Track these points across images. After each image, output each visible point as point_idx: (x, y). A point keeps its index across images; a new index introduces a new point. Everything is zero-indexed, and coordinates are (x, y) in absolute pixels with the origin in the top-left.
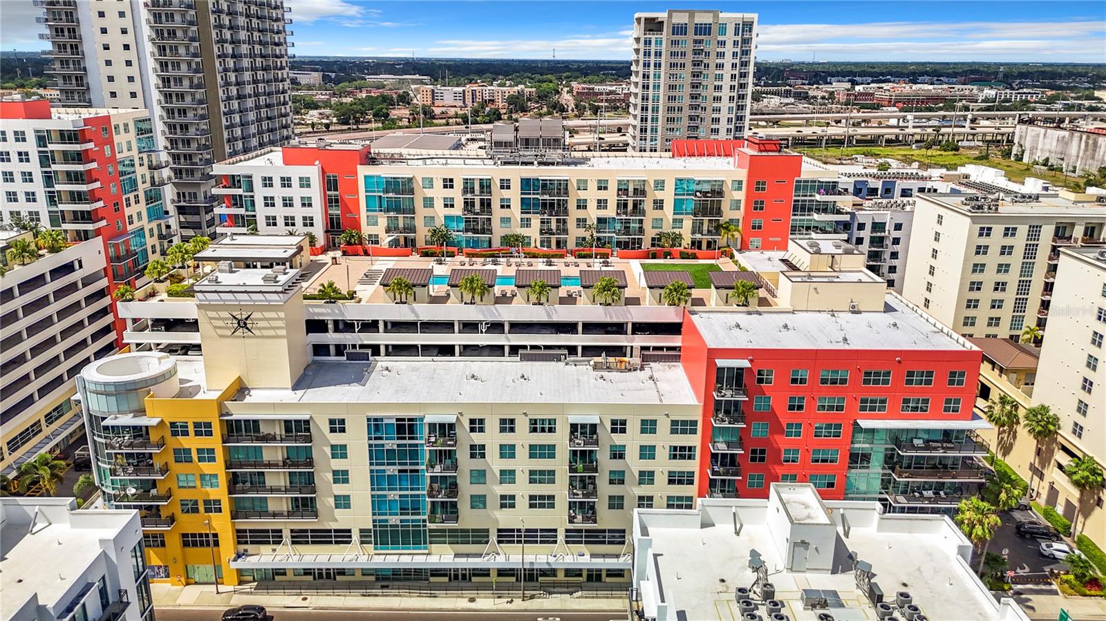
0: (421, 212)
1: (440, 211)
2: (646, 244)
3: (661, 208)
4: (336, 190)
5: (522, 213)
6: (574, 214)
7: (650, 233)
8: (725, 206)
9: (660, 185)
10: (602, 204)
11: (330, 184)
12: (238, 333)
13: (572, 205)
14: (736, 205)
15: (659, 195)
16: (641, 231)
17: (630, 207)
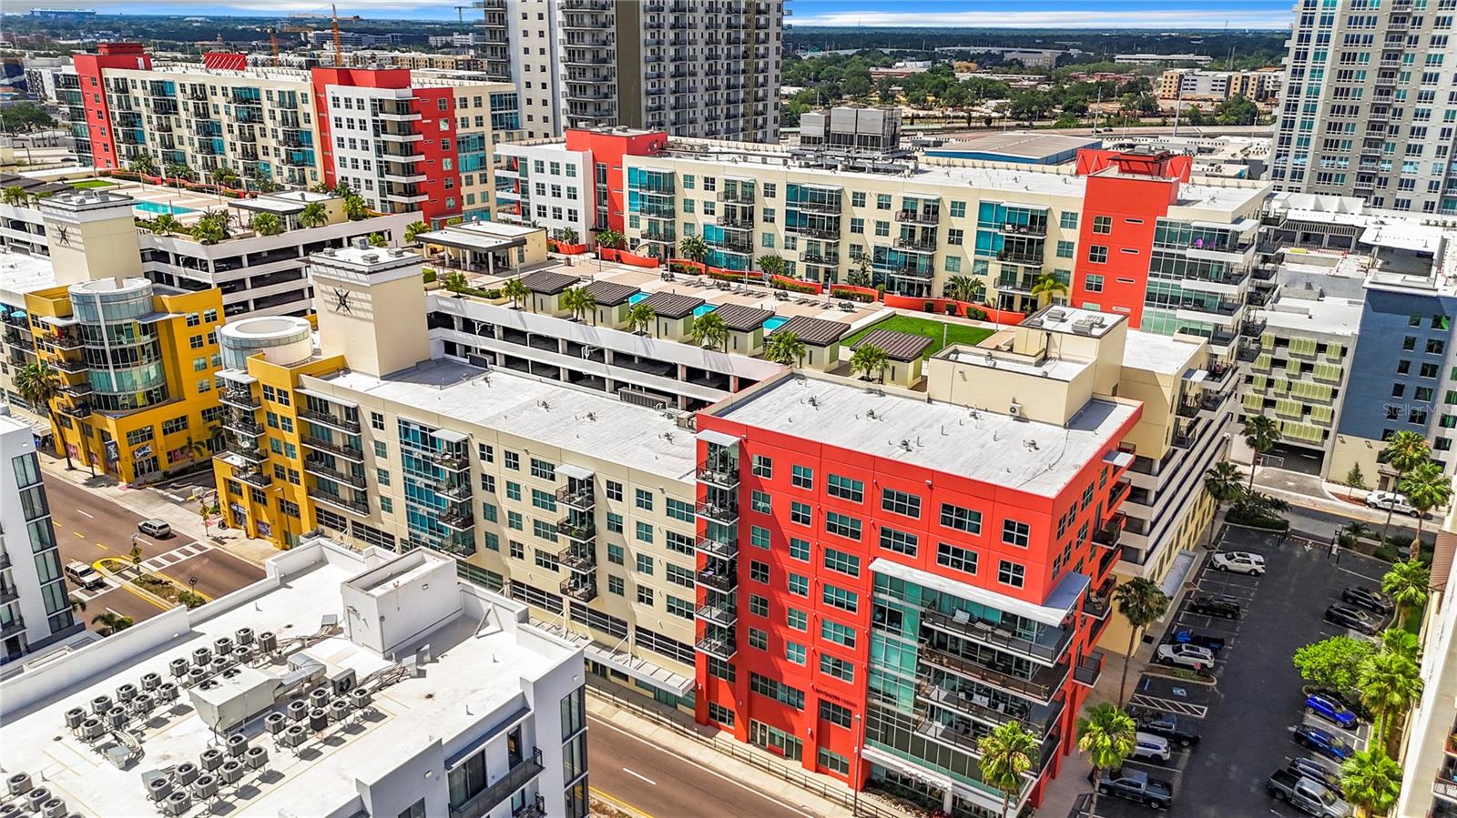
0: (682, 217)
1: (700, 219)
2: (938, 291)
3: (959, 242)
4: (605, 182)
5: (787, 230)
6: (848, 238)
7: (942, 278)
8: (1050, 250)
9: (958, 209)
10: (882, 229)
11: (600, 174)
12: (340, 310)
13: (845, 226)
14: (1064, 250)
15: (957, 223)
16: (931, 271)
17: (918, 237)
